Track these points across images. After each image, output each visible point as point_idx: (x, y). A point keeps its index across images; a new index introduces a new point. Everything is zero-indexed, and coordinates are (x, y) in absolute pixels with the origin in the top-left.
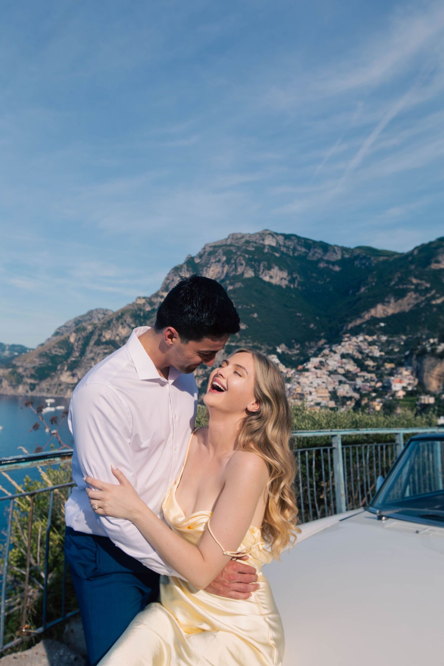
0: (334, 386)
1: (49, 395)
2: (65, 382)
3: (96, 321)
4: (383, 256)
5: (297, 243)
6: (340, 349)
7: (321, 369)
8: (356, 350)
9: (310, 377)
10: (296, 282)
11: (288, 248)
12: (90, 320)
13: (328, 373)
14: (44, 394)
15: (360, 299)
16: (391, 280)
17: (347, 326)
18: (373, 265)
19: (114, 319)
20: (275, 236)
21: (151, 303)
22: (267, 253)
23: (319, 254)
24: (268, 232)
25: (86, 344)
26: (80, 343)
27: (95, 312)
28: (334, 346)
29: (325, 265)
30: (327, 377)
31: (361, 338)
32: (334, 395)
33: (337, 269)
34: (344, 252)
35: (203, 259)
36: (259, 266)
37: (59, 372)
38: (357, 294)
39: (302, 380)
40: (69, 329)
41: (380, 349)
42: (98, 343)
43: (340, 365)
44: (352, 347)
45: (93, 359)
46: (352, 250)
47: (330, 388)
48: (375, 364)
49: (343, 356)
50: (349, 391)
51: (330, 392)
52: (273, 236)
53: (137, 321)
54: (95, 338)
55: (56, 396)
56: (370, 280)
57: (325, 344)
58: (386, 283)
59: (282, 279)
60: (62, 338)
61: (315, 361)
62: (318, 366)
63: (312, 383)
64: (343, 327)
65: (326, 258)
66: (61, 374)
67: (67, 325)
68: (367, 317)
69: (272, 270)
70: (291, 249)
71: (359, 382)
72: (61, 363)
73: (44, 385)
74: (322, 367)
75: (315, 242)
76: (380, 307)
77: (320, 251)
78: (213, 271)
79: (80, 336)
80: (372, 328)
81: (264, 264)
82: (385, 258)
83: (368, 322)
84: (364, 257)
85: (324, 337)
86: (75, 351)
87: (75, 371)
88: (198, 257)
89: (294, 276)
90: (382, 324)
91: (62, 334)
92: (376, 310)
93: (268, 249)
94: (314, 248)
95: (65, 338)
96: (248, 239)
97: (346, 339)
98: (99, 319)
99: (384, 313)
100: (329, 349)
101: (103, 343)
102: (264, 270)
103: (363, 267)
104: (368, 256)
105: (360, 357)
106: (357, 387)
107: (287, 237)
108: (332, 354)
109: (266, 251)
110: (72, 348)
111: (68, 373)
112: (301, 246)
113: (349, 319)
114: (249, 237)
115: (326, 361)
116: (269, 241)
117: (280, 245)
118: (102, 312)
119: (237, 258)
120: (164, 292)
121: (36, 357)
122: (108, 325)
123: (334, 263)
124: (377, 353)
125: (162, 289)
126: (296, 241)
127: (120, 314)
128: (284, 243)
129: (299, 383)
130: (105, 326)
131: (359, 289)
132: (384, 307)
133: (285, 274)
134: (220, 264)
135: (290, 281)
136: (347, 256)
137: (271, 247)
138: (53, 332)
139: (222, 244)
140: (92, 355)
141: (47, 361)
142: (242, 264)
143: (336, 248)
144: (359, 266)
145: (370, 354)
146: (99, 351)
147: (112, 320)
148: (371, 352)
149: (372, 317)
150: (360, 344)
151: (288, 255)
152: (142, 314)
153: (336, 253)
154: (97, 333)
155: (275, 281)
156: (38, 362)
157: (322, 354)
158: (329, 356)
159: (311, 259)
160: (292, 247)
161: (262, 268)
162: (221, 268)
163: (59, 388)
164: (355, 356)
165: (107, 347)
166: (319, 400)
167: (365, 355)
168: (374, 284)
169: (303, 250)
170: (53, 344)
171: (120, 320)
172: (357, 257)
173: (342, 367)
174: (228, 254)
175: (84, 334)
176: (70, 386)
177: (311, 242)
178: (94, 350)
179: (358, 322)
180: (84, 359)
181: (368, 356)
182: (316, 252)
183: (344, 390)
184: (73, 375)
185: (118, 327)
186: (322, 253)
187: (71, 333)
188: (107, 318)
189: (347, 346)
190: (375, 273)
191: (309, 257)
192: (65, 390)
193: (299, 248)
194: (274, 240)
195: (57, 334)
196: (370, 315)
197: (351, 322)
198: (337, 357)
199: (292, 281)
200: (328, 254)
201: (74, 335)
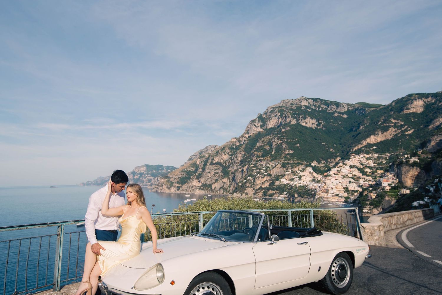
0: (346, 184)
1: (187, 193)
2: (195, 185)
3: (210, 152)
4: (373, 107)
5: (321, 103)
6: (349, 163)
7: (338, 175)
8: (359, 163)
9: (332, 180)
10: (321, 125)
11: (315, 106)
12: (207, 151)
13: (342, 177)
14: (184, 192)
15: (360, 133)
16: (379, 121)
17: (353, 149)
18: (367, 113)
19: (220, 150)
20: (308, 100)
21: (239, 141)
22: (303, 110)
23: (334, 108)
24: (304, 98)
25: (205, 165)
26: (202, 164)
27: (209, 147)
28: (345, 161)
29: (338, 115)
30: (342, 179)
31: (362, 156)
32: (346, 190)
33: (345, 116)
34: (349, 106)
35: (267, 115)
36: (299, 118)
37: (192, 180)
38: (358, 130)
39: (327, 181)
40: (196, 156)
41: (374, 162)
42: (212, 164)
43: (349, 172)
44: (356, 161)
45: (209, 172)
46: (354, 105)
47: (344, 186)
48: (371, 171)
49: (351, 167)
50: (355, 187)
51: (344, 188)
52: (306, 100)
53: (232, 151)
54: (210, 161)
55: (190, 193)
56: (365, 122)
57: (340, 160)
58: (376, 123)
59: (312, 124)
60: (193, 162)
61: (334, 170)
62: (336, 173)
63: (333, 183)
64: (350, 150)
65: (338, 111)
66: (193, 181)
67: (194, 155)
68: (365, 143)
69: (307, 119)
70: (317, 107)
71: (361, 182)
72: (192, 175)
73: (184, 187)
74: (338, 174)
75: (331, 102)
76: (372, 137)
77: (334, 107)
78: (273, 122)
79: (202, 160)
80: (368, 150)
81: (302, 116)
82: (375, 108)
83: (365, 146)
84: (362, 109)
85: (339, 156)
86: (199, 168)
87: (200, 180)
88: (264, 114)
89: (320, 122)
90: (374, 147)
91: (193, 160)
92: (370, 139)
93: (304, 107)
94: (331, 105)
95: (194, 162)
96: (292, 102)
97: (353, 157)
98: (212, 151)
99: (375, 141)
100: (342, 163)
101: (214, 164)
102: (302, 119)
103: (361, 115)
104: (364, 108)
105: (362, 167)
106: (361, 185)
107: (315, 100)
108: (344, 166)
109: (303, 108)
110: (198, 167)
111: (197, 180)
112: (323, 104)
113: (354, 145)
114: (293, 101)
115: (341, 170)
116: (305, 103)
117: (311, 105)
118: (213, 147)
119: (286, 113)
120: (246, 135)
121: (180, 172)
122: (217, 153)
123: (343, 113)
124: (372, 165)
125: (245, 133)
126: (320, 102)
127: (223, 148)
128: (313, 103)
129: (325, 183)
130: (215, 154)
131: (359, 127)
132: (375, 137)
133: (314, 121)
134: (277, 118)
135: (317, 125)
136: (351, 109)
137: (305, 106)
138: (188, 159)
139: (278, 106)
140: (209, 170)
141: (185, 174)
142: (289, 117)
143: (344, 104)
144: (358, 114)
145: (368, 165)
146: (212, 168)
147: (219, 151)
148: (368, 164)
149: (368, 143)
150: (361, 159)
151: (316, 110)
152: (235, 147)
153: (344, 108)
154: (211, 158)
155: (309, 125)
156: (181, 175)
157: (338, 166)
158: (343, 167)
159: (329, 111)
160: (318, 106)
161: (301, 118)
162: (278, 120)
163: (192, 189)
164: (358, 166)
165: (217, 166)
166: (338, 193)
167: (365, 165)
168: (368, 124)
169: (325, 107)
170: (188, 165)
171: (223, 151)
172: (356, 109)
173: (351, 173)
174: (281, 111)
175: (204, 159)
176: (198, 187)
177: (329, 102)
178: (210, 167)
179: (360, 146)
180: (205, 173)
181: (366, 166)
182: (332, 108)
183: (352, 186)
184: (199, 182)
185: (222, 155)
186: (336, 108)
187: (197, 159)
188: (216, 150)
189: (353, 161)
190: (368, 117)
191: (328, 110)
192: (195, 190)
193: (322, 106)
194: (307, 102)
195: (190, 159)
196: (367, 143)
197: (355, 147)
198: (348, 167)
199: (319, 125)
200: (339, 108)
201: (199, 160)
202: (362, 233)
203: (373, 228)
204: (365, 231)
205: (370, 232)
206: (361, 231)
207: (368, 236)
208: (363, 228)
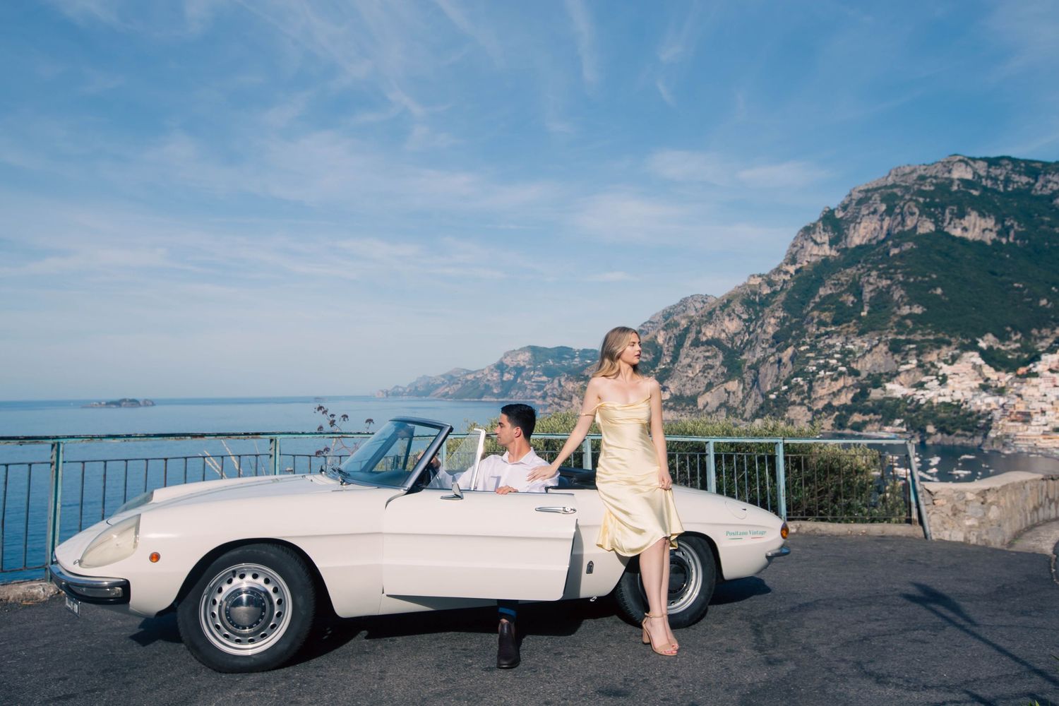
22: (956, 192)
202: (923, 508)
203: (961, 497)
204: (934, 504)
205: (950, 505)
206: (921, 502)
207: (944, 515)
208: (927, 495)
